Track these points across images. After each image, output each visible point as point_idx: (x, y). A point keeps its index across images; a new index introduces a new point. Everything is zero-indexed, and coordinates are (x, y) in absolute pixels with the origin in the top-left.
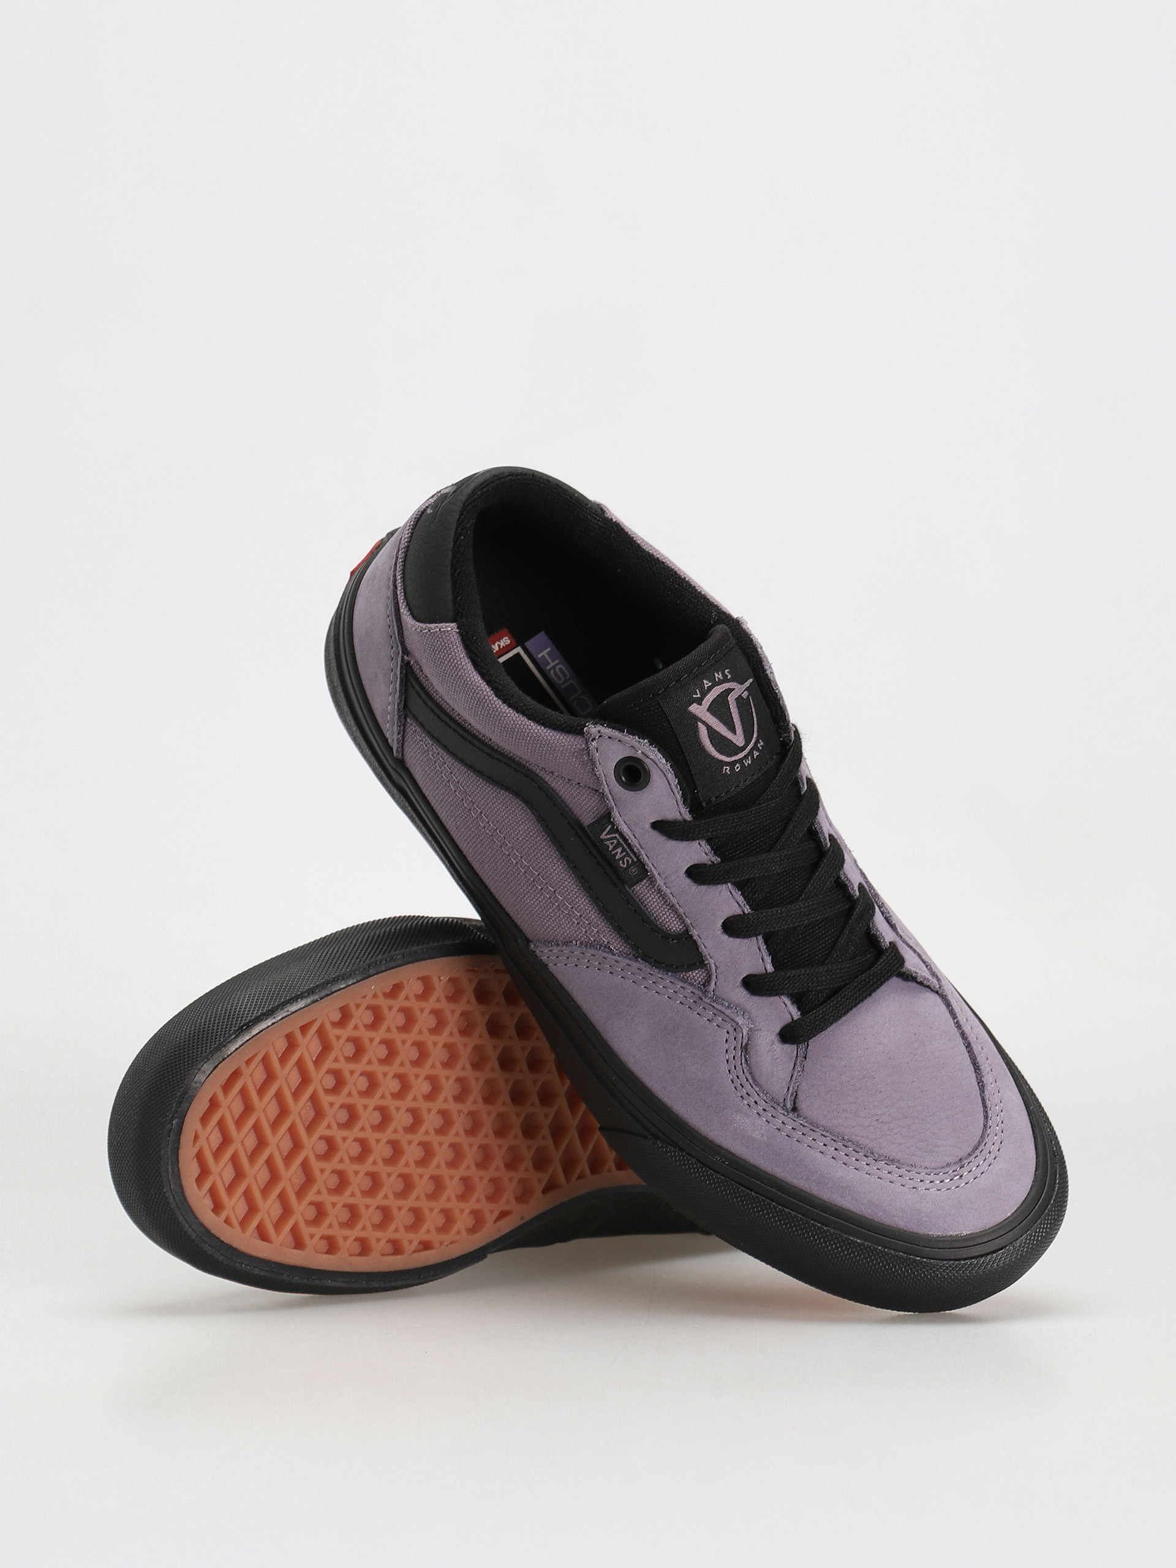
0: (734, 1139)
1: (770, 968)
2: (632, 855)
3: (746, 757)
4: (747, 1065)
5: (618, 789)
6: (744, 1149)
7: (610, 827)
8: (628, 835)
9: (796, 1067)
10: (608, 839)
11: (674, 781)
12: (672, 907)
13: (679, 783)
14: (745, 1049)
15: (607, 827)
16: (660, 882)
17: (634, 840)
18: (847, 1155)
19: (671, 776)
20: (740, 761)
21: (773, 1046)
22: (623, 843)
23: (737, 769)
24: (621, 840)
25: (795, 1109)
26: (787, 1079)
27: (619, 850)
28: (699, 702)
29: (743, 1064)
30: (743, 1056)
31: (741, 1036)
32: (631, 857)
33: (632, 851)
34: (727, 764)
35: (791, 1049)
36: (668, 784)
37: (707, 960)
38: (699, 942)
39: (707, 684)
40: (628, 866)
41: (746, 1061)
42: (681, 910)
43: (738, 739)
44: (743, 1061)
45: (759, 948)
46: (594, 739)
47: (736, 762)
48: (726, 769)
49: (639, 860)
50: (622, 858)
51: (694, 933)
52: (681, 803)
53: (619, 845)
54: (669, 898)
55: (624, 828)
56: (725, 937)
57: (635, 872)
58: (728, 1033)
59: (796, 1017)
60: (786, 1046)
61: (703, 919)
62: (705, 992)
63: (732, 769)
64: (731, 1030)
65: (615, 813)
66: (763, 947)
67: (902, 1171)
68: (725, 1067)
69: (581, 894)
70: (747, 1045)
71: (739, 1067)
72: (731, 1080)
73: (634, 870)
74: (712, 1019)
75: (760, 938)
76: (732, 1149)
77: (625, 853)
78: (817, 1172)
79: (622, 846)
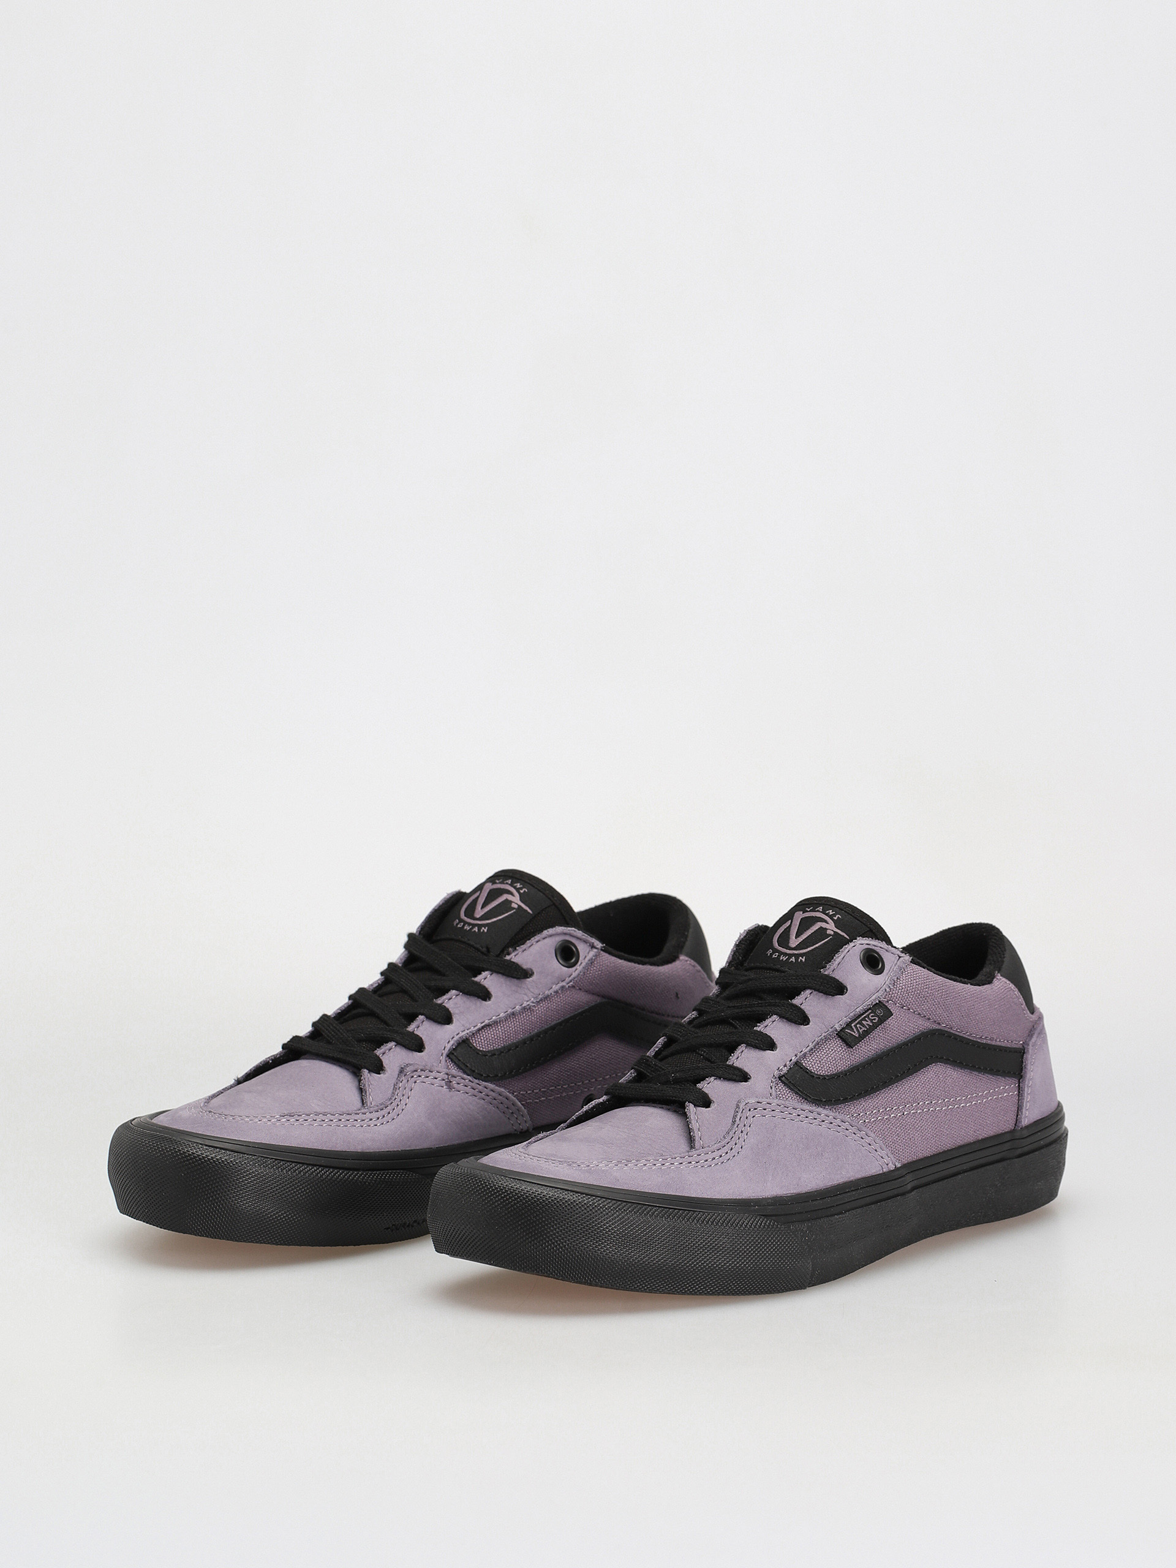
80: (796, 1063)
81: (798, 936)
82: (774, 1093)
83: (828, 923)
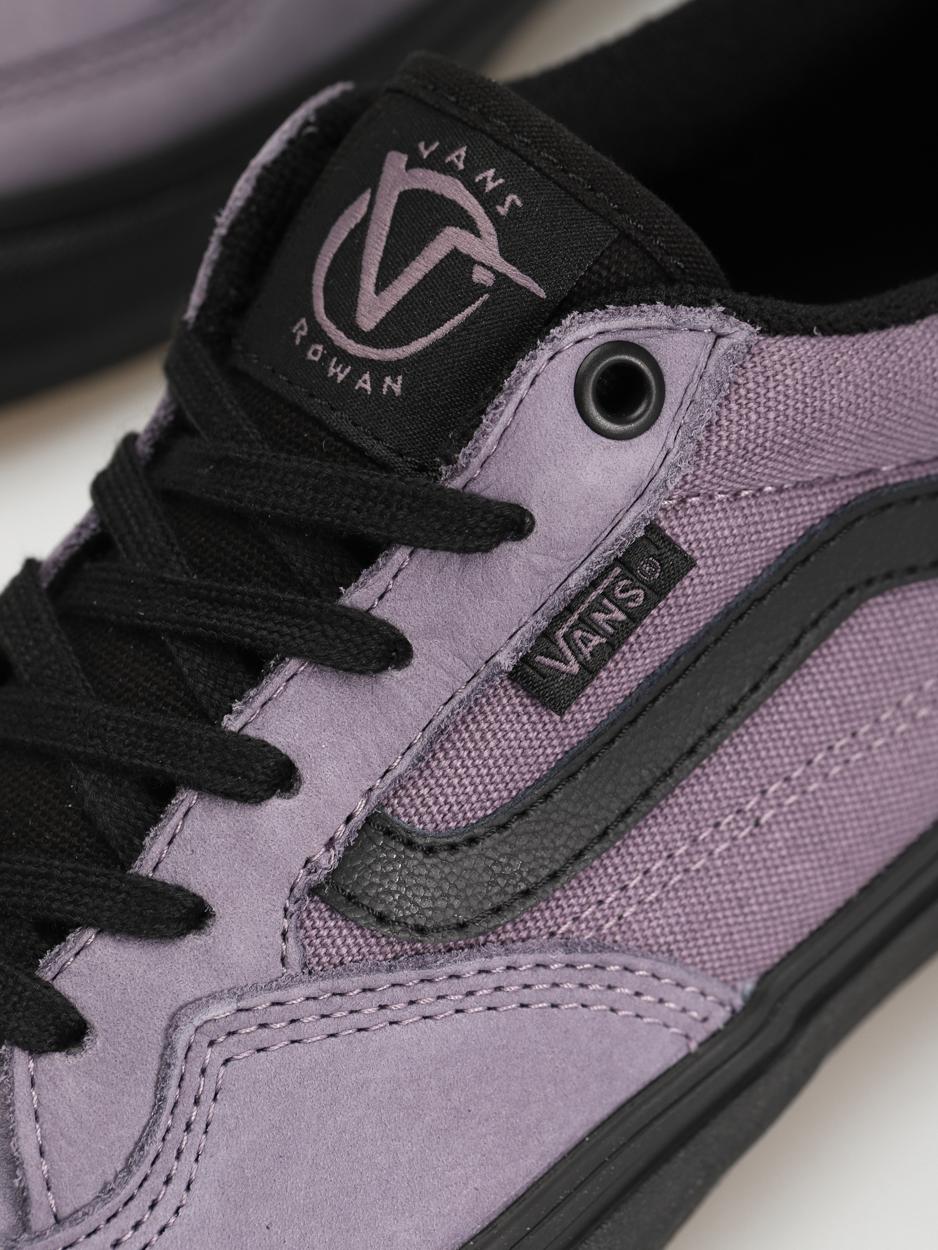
80: (368, 820)
81: (383, 283)
82: (294, 957)
83: (478, 234)
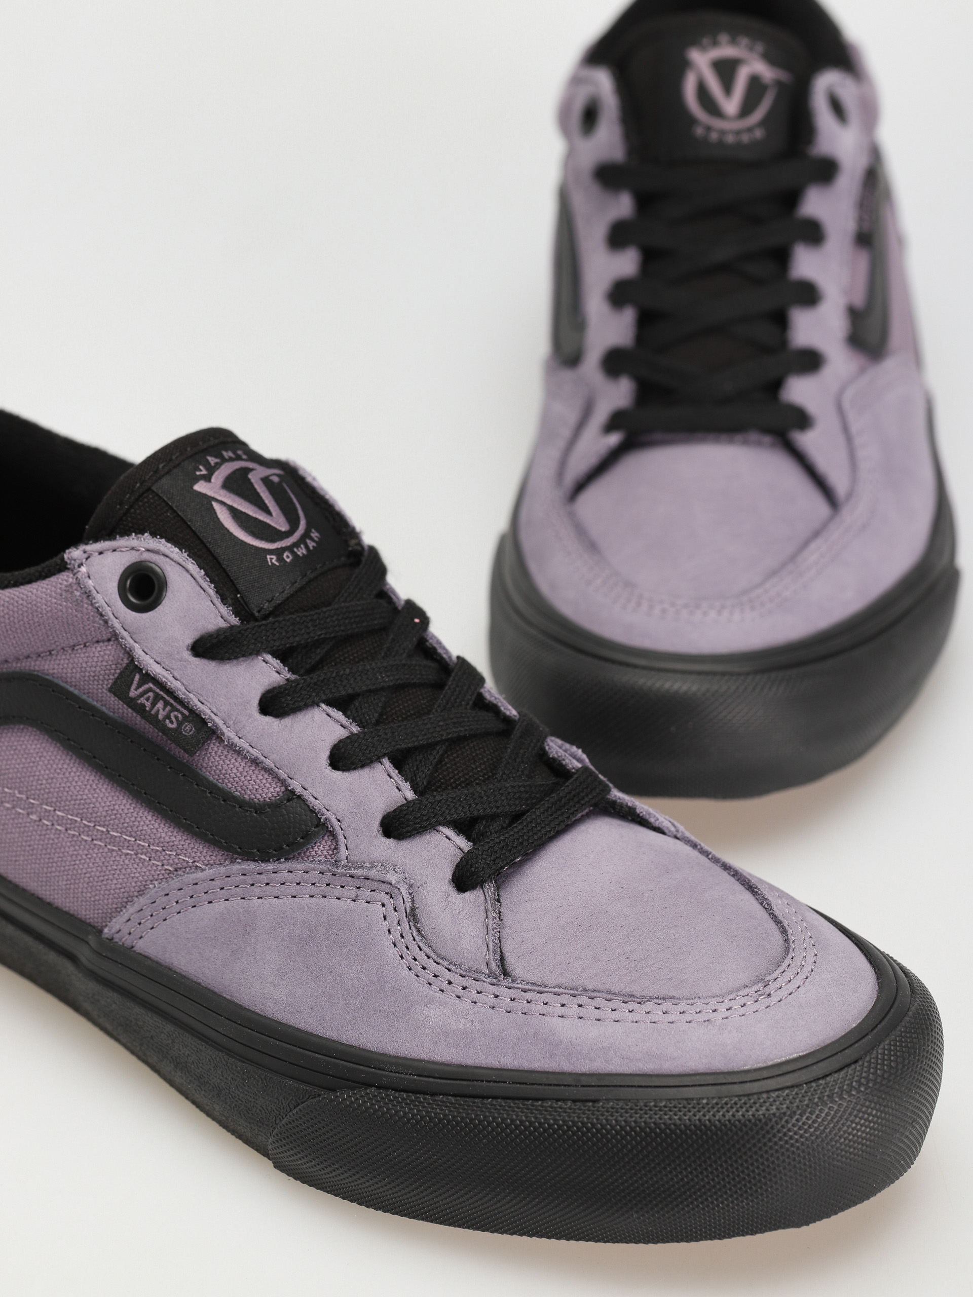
0: (435, 1042)
1: (410, 795)
2: (179, 707)
3: (296, 545)
4: (422, 936)
5: (131, 616)
6: (453, 1050)
7: (137, 677)
8: (164, 677)
9: (489, 913)
10: (141, 695)
11: (199, 573)
12: (255, 762)
13: (206, 574)
14: (413, 915)
15: (134, 677)
16: (229, 733)
17: (174, 681)
18: (598, 1008)
19: (192, 566)
20: (290, 549)
21: (450, 899)
22: (162, 693)
23: (288, 557)
24: (158, 691)
25: (506, 974)
26: (482, 935)
27: (160, 705)
28: (207, 478)
29: (417, 938)
30: (413, 928)
31: (402, 901)
32: (178, 710)
33: (176, 699)
34: (271, 552)
35: (473, 897)
36: (192, 579)
37: (323, 815)
38: (306, 795)
39: (212, 460)
40: (180, 724)
41: (418, 931)
42: (268, 763)
43: (279, 522)
44: (415, 934)
45: (389, 775)
46: (82, 564)
47: (283, 550)
48: (271, 559)
49: (191, 711)
50: (168, 717)
51: (296, 785)
52: (218, 602)
53: (157, 698)
54: (248, 752)
55: (156, 670)
56: (337, 774)
57: (190, 731)
58: (383, 905)
59: (466, 849)
60: (468, 895)
61: (301, 760)
62: (336, 863)
63: (280, 559)
64: (386, 899)
65: (138, 652)
66: (394, 773)
67: (682, 1006)
68: (393, 952)
69: (139, 812)
70: (413, 909)
71: (413, 946)
72: (408, 967)
73: (188, 729)
74: (357, 896)
75: (386, 761)
76: (438, 1058)
77: (168, 708)
78: (561, 1042)
79: (163, 698)
